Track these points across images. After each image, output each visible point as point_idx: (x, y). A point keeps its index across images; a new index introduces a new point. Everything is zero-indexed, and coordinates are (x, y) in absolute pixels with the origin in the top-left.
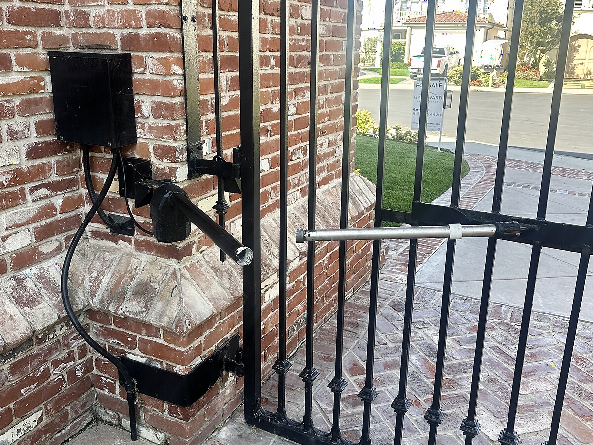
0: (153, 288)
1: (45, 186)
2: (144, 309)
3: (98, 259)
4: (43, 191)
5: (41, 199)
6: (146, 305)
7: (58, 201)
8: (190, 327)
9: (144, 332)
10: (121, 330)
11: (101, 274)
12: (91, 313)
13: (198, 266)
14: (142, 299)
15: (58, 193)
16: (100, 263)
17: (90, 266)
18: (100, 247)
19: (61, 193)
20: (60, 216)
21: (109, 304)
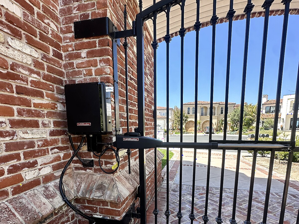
0: (105, 186)
1: (57, 148)
2: (102, 195)
3: (78, 178)
4: (56, 150)
5: (55, 153)
6: (103, 193)
7: (62, 155)
8: (123, 199)
9: (102, 204)
10: (91, 205)
11: (81, 183)
12: (77, 200)
13: (120, 177)
14: (101, 191)
15: (62, 151)
16: (80, 179)
17: (75, 181)
18: (79, 173)
19: (63, 151)
20: (62, 161)
21: (86, 195)
